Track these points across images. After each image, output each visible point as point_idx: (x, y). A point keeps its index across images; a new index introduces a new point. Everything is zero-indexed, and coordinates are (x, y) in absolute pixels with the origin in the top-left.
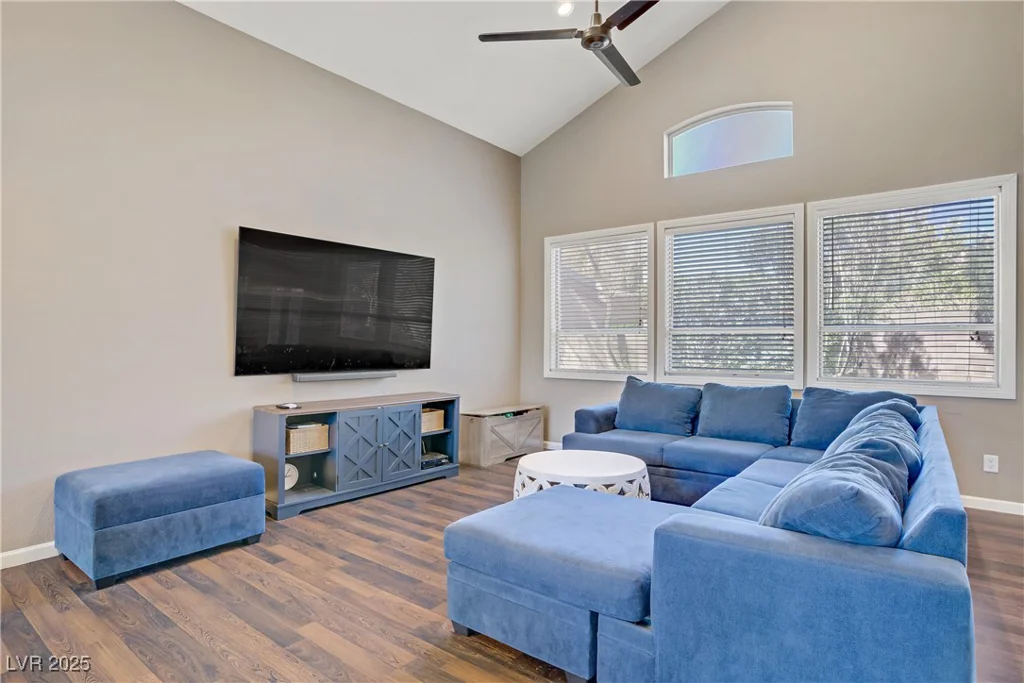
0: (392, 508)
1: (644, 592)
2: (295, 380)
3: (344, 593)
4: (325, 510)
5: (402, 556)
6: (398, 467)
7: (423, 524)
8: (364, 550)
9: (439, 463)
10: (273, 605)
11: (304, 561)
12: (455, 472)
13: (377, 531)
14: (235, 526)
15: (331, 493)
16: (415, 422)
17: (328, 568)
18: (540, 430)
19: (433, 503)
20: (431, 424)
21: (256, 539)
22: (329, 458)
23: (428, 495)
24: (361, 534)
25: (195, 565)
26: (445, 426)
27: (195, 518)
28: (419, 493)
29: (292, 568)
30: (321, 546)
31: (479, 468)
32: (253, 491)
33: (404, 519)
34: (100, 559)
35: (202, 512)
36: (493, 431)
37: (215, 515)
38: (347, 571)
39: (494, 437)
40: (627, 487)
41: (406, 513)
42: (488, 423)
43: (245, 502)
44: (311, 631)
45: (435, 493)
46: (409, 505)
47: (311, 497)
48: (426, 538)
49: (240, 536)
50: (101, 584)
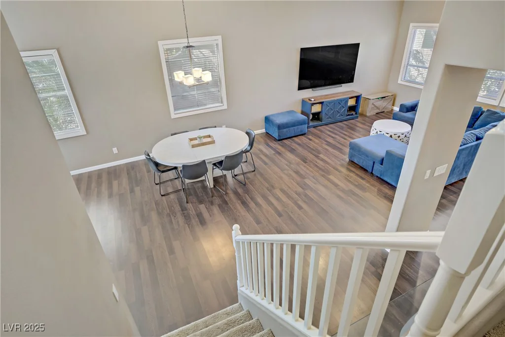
0: (337, 128)
1: (383, 159)
2: (313, 90)
3: (327, 150)
4: (319, 127)
5: (339, 143)
6: (339, 116)
7: (345, 134)
8: (331, 140)
9: (352, 115)
10: (313, 149)
11: (317, 141)
12: (357, 117)
13: (333, 135)
14: (301, 131)
15: (321, 123)
16: (347, 102)
17: (322, 143)
18: (392, 102)
19: (349, 128)
20: (352, 102)
21: (305, 134)
22: (321, 113)
23: (347, 125)
24: (329, 135)
25: (294, 138)
26: (356, 103)
27: (294, 129)
28: (345, 124)
29: (314, 142)
30: (320, 138)
31: (366, 116)
32: (305, 124)
33: (340, 132)
34: (279, 136)
35: (296, 128)
36: (373, 104)
37: (298, 128)
38: (327, 145)
39: (373, 106)
40: (401, 135)
41: (341, 131)
42: (371, 102)
43: (303, 126)
44: (321, 156)
45: (350, 125)
46: (342, 128)
47: (316, 123)
48: (345, 139)
49: (302, 133)
50: (279, 140)
